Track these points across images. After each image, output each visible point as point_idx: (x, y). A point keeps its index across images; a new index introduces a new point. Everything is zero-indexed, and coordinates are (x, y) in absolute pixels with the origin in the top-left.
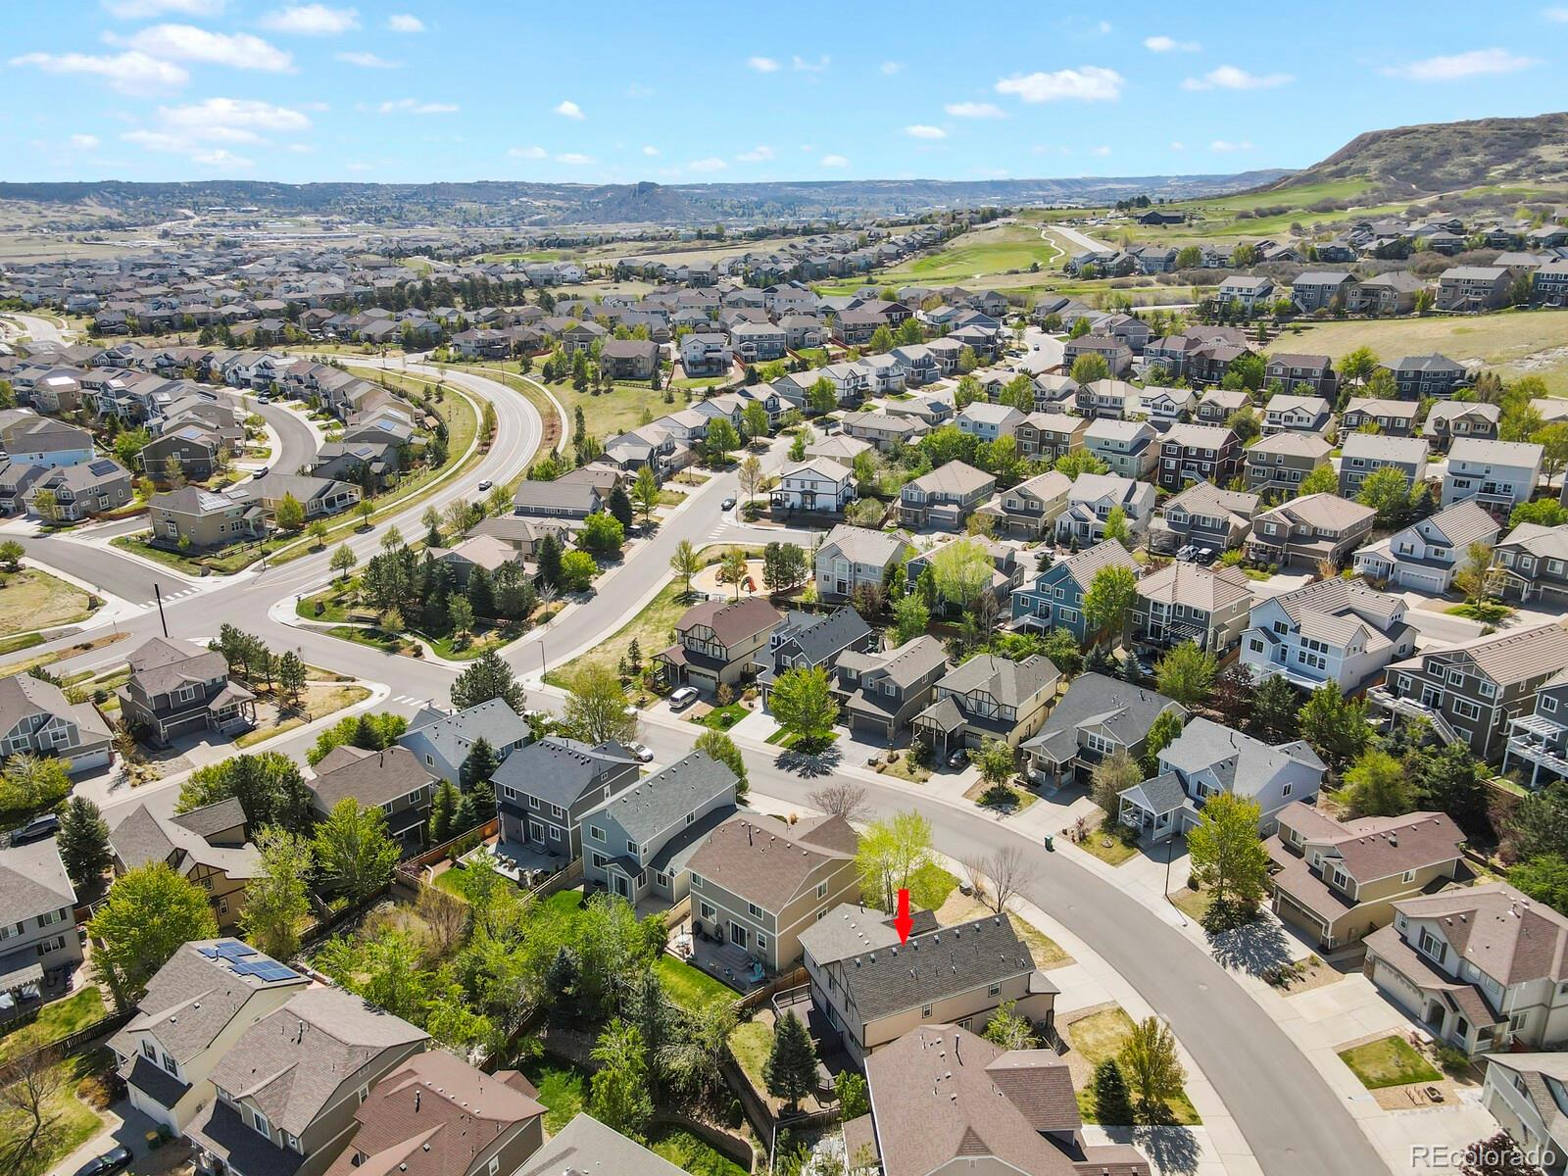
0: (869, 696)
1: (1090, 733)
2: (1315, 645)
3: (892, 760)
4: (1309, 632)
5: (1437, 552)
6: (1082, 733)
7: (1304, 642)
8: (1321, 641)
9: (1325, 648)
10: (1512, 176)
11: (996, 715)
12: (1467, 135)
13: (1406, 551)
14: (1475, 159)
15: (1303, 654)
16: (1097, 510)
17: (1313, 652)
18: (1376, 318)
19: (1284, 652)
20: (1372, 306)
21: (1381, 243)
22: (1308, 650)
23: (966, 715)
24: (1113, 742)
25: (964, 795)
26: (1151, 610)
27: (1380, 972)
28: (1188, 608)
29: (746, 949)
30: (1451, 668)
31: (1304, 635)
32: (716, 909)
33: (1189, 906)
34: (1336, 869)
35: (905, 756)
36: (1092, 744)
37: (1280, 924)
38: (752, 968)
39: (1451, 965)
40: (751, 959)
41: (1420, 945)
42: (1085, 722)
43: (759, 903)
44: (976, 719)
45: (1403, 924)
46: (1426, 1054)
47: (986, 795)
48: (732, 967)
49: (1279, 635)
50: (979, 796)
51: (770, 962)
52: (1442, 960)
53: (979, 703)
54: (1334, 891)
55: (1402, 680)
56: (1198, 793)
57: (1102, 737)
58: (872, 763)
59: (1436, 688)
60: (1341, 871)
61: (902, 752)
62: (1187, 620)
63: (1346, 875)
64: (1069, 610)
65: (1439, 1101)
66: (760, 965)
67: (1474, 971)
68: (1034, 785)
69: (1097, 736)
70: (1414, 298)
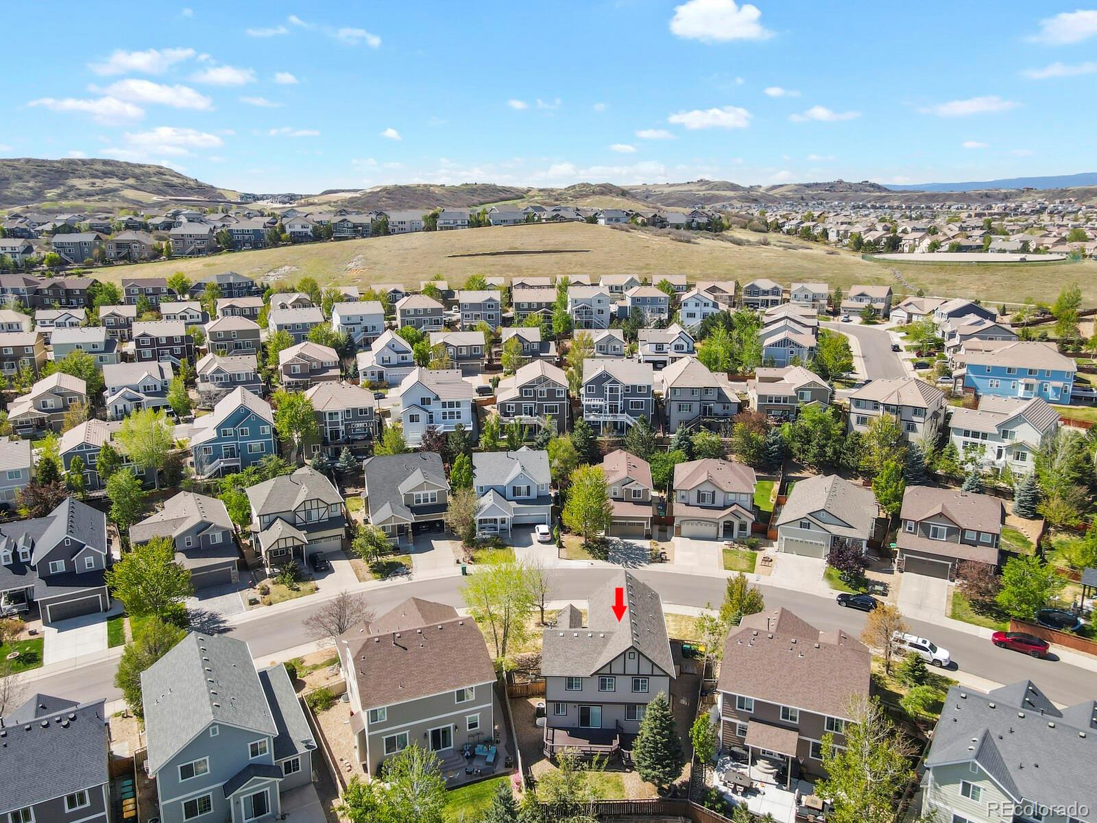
0: (191, 553)
1: (415, 493)
2: (451, 405)
3: (266, 592)
5: (403, 358)
6: (408, 497)
7: (444, 405)
8: (455, 400)
9: (458, 404)
10: (63, 196)
11: (326, 516)
12: (15, 168)
13: (386, 361)
14: (31, 184)
15: (444, 413)
16: (141, 389)
17: (451, 409)
18: (136, 262)
19: (431, 417)
20: (126, 255)
21: (55, 225)
22: (447, 410)
23: (300, 528)
24: (436, 491)
25: (360, 581)
26: (328, 420)
27: (685, 529)
28: (355, 410)
29: (452, 747)
30: (538, 388)
31: (442, 400)
32: (407, 732)
33: (576, 556)
34: (633, 489)
35: (274, 583)
36: (418, 501)
37: (618, 539)
38: (473, 756)
39: (719, 501)
40: (462, 751)
41: (698, 501)
42: (404, 488)
43: (470, 683)
44: (310, 528)
45: (683, 497)
46: (740, 548)
47: (375, 572)
48: (461, 768)
49: (426, 406)
50: (370, 576)
51: (485, 737)
52: (713, 502)
53: (308, 513)
54: (636, 503)
55: (509, 406)
56: (514, 495)
57: (425, 492)
58: (253, 602)
59: (530, 404)
60: (637, 488)
61: (267, 582)
62: (356, 419)
63: (641, 489)
64: (256, 444)
65: (771, 560)
66: (480, 746)
67: (732, 497)
68: (396, 550)
69: (421, 493)
70: (155, 249)
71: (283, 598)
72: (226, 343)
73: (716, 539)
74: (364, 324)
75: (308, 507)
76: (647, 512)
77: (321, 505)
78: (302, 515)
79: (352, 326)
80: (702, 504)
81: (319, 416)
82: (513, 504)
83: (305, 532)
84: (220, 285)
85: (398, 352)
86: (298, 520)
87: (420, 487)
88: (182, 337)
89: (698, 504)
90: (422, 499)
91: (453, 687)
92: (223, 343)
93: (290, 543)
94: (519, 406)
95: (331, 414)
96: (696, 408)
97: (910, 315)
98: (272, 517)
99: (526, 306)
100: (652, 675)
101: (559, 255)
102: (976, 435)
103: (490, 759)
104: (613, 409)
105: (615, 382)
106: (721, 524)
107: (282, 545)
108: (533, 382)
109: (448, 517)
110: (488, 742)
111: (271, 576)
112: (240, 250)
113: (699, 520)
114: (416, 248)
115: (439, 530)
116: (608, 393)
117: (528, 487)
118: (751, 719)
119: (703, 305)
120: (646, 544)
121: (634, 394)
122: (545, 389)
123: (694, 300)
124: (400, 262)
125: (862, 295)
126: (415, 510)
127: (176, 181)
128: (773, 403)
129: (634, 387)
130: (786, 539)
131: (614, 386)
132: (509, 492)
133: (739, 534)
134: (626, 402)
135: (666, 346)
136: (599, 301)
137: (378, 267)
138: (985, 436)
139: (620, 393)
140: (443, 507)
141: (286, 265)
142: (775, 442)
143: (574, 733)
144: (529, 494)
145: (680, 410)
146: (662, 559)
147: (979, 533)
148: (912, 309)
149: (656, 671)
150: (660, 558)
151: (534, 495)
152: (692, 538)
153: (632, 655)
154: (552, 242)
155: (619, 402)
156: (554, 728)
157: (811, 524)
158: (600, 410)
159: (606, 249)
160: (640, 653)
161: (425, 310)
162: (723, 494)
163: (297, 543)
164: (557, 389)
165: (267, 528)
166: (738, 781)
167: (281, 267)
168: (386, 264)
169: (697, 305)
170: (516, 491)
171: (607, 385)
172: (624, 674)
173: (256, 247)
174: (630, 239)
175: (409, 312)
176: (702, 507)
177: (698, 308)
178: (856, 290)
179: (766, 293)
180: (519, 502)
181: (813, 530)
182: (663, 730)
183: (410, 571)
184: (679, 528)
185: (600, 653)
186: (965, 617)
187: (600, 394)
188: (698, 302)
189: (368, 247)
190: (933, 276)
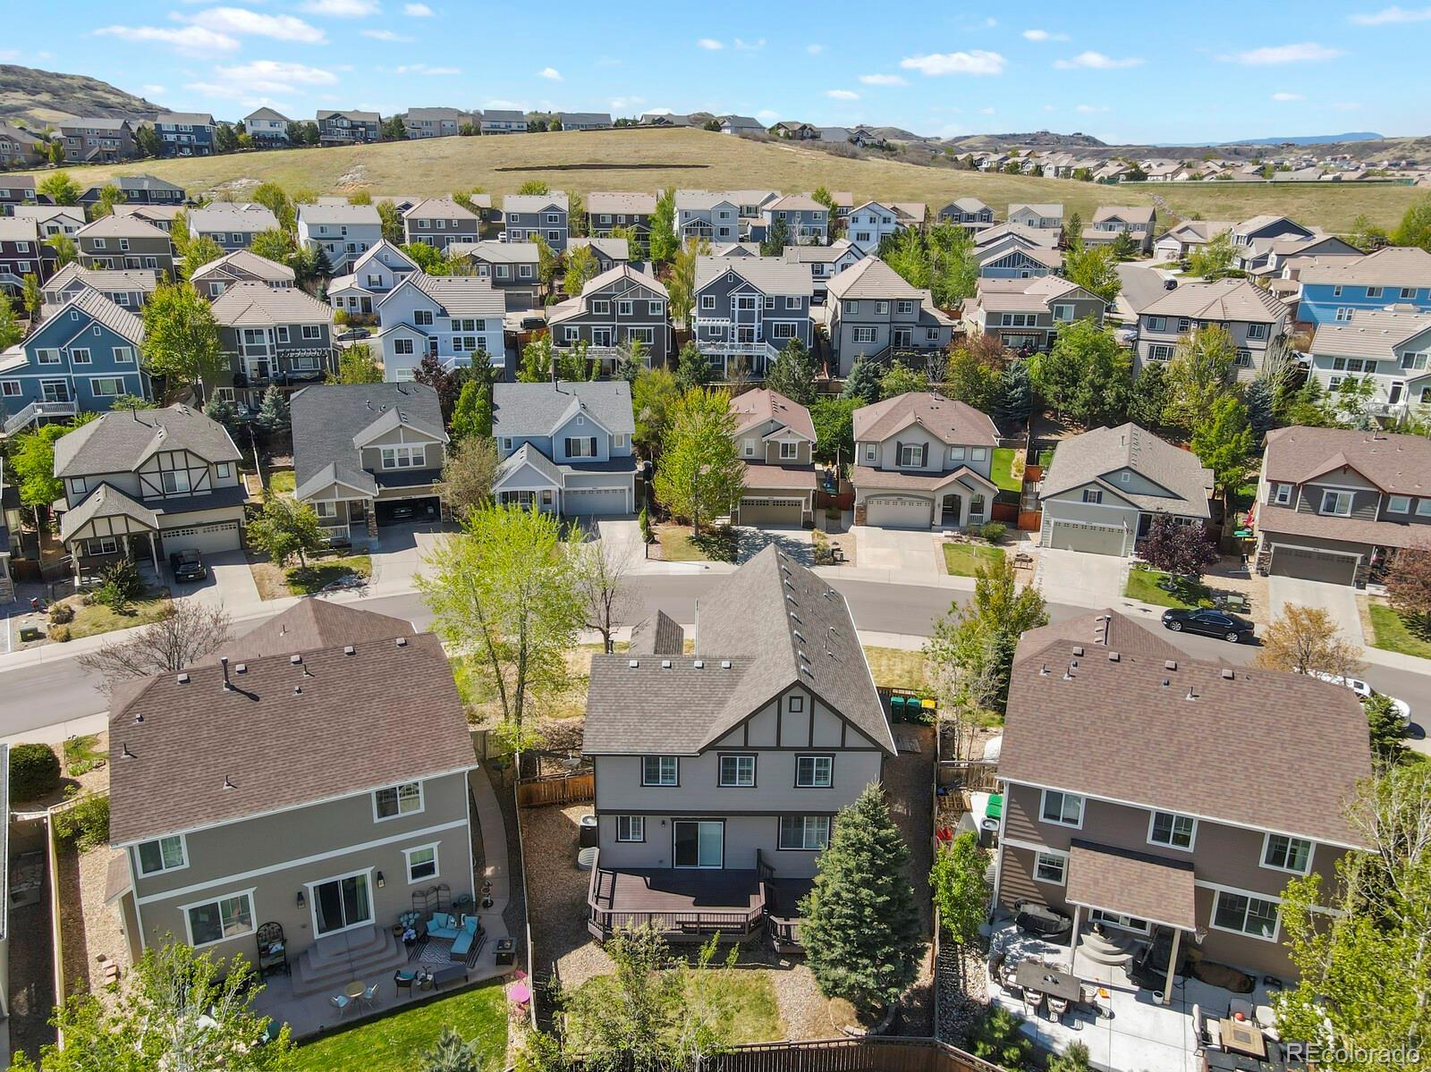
1: (382, 447)
2: (469, 325)
3: (64, 618)
4: (457, 313)
6: (371, 454)
7: (456, 326)
8: (475, 317)
9: (481, 324)
11: (206, 484)
13: (375, 283)
15: (457, 340)
17: (469, 334)
18: (6, 170)
19: (434, 346)
22: (462, 334)
23: (150, 505)
24: (423, 445)
25: (263, 598)
26: (244, 344)
27: (874, 511)
28: (295, 328)
29: (372, 920)
30: (619, 300)
31: (453, 317)
32: (249, 892)
33: (677, 555)
34: (782, 441)
35: (86, 603)
36: (390, 463)
37: (753, 529)
38: (423, 939)
39: (935, 463)
40: (397, 929)
41: (898, 463)
42: (362, 439)
43: (410, 773)
44: (171, 504)
45: (871, 456)
46: (973, 542)
47: (294, 583)
48: (389, 970)
49: (423, 327)
50: (285, 590)
51: (455, 893)
52: (924, 463)
53: (167, 475)
54: (788, 467)
55: (569, 331)
56: (568, 454)
57: (402, 445)
58: (30, 636)
59: (605, 326)
60: (789, 440)
61: (73, 602)
62: (296, 343)
63: (796, 441)
64: (108, 378)
65: (1031, 560)
66: (440, 917)
67: (958, 454)
68: (342, 547)
69: (395, 447)
70: (37, 152)
71: (98, 628)
72: (110, 257)
73: (929, 528)
74: (349, 240)
75: (167, 465)
76: (808, 482)
77: (193, 462)
78: (155, 480)
79: (330, 242)
80: (904, 467)
81: (228, 335)
82: (566, 470)
83: (161, 511)
84: (126, 191)
85: (394, 269)
86: (147, 490)
87: (390, 437)
88: (31, 244)
89: (898, 468)
90: (396, 458)
91: (365, 783)
92: (107, 257)
93: (119, 527)
94: (585, 332)
95: (249, 333)
96: (883, 334)
97: (1186, 246)
98: (90, 482)
99: (609, 221)
100: (843, 748)
101: (663, 171)
102: (1355, 364)
103: (462, 946)
104: (746, 336)
105: (749, 288)
106: (939, 500)
107: (102, 530)
108: (609, 287)
109: (445, 491)
110: (460, 906)
111: (82, 590)
112: (174, 156)
113: (900, 495)
114: (447, 157)
115: (429, 514)
116: (737, 309)
117: (594, 441)
118: (1078, 842)
119: (881, 220)
120: (805, 537)
121: (780, 312)
122: (630, 300)
123: (868, 212)
124: (422, 176)
125: (1114, 219)
126: (380, 478)
127: (113, 99)
128: (1012, 326)
129: (780, 299)
130: (1056, 523)
131: (747, 296)
132: (559, 449)
133: (971, 519)
134: (767, 325)
135: (827, 267)
136: (723, 215)
137: (386, 181)
138: (1371, 366)
139: (756, 309)
140: (434, 474)
141: (243, 177)
142: (1018, 383)
143: (660, 880)
144: (594, 453)
145: (856, 339)
146: (835, 560)
147: (1415, 499)
148: (1188, 237)
149: (853, 739)
150: (832, 558)
151: (604, 454)
152: (885, 527)
153: (796, 703)
154: (653, 153)
155: (756, 324)
156: (615, 871)
157: (1105, 494)
158: (721, 336)
159: (734, 165)
160: (815, 697)
161: (449, 222)
162: (943, 449)
163: (135, 528)
164: (651, 300)
165: (80, 503)
166: (1050, 988)
167: (236, 179)
168: (400, 178)
169: (872, 220)
170: (571, 447)
171: (736, 296)
172: (778, 748)
173: (198, 152)
174: (768, 152)
175: (422, 223)
176: (904, 473)
177: (874, 226)
178: (1102, 215)
179: (971, 217)
180: (575, 466)
181: (1109, 504)
182: (878, 875)
183: (364, 581)
184: (864, 508)
185: (721, 703)
186: (1402, 645)
187: (724, 311)
188: (873, 215)
189: (374, 154)
190: (1210, 201)
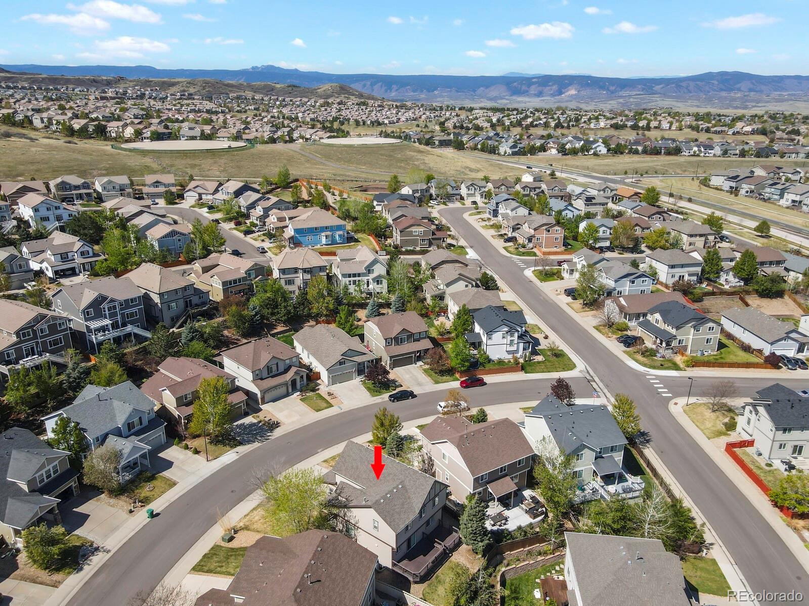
1: (37, 475)
24: (56, 462)
25: (55, 587)
27: (267, 397)
30: (37, 327)
33: (218, 452)
36: (42, 481)
41: (269, 374)
45: (258, 375)
46: (307, 394)
50: (58, 576)
52: (278, 371)
55: (8, 354)
56: (130, 431)
57: (47, 468)
59: (31, 344)
65: (332, 393)
67: (288, 362)
69: (43, 472)
73: (289, 395)
76: (242, 396)
87: (42, 467)
90: (45, 477)
94: (19, 350)
96: (181, 304)
97: (200, 195)
102: (354, 275)
104: (115, 326)
105: (112, 301)
106: (288, 384)
108: (29, 322)
113: (275, 387)
116: (107, 313)
118: (487, 483)
119: (54, 208)
120: (251, 419)
121: (128, 307)
122: (45, 326)
125: (157, 182)
126: (45, 489)
128: (233, 285)
129: (126, 301)
131: (111, 305)
132: (125, 430)
133: (301, 385)
134: (123, 315)
135: (70, 255)
138: (359, 275)
139: (117, 310)
140: (68, 474)
142: (256, 314)
143: (409, 557)
144: (142, 424)
145: (169, 309)
146: (275, 424)
147: (420, 333)
148: (200, 190)
150: (272, 425)
151: (145, 422)
152: (273, 401)
155: (119, 317)
157: (346, 361)
158: (103, 329)
162: (282, 362)
164: (58, 322)
169: (48, 209)
170: (130, 426)
171: (105, 305)
172: (429, 501)
176: (272, 377)
177: (51, 212)
178: (150, 179)
179: (77, 187)
180: (136, 434)
181: (348, 364)
184: (264, 397)
185: (410, 498)
186: (441, 381)
187: (99, 315)
188: (49, 206)
